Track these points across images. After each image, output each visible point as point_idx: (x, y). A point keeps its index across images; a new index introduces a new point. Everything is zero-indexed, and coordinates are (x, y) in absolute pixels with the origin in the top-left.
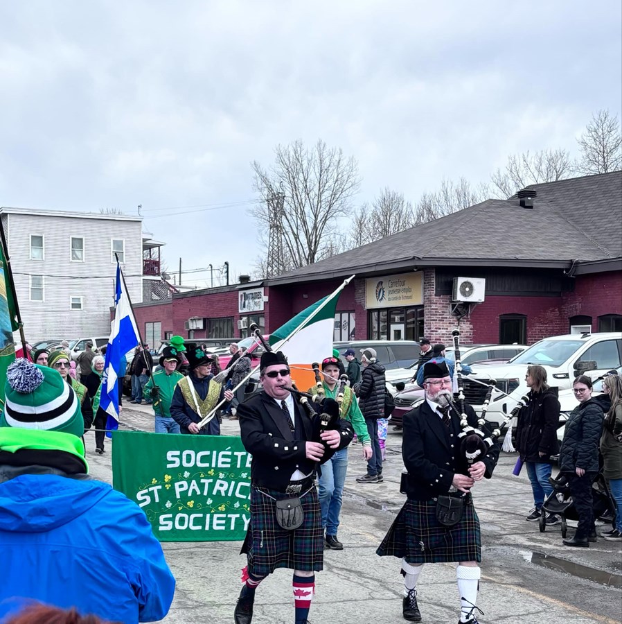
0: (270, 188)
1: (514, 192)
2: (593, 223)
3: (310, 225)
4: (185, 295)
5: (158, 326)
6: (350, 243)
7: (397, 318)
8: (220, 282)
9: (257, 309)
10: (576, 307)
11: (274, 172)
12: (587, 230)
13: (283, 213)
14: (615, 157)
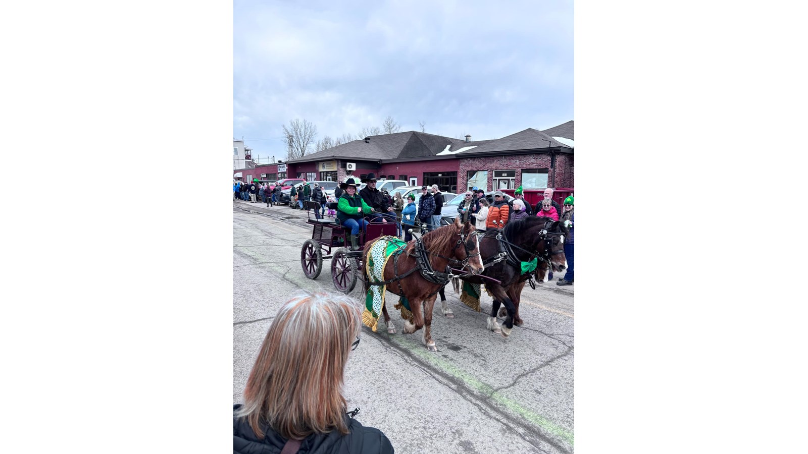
0: (288, 133)
1: (364, 138)
2: (386, 148)
4: (259, 166)
5: (251, 176)
6: (315, 151)
7: (329, 175)
8: (271, 162)
9: (284, 171)
10: (382, 173)
11: (290, 128)
12: (384, 150)
13: (293, 141)
14: (393, 129)
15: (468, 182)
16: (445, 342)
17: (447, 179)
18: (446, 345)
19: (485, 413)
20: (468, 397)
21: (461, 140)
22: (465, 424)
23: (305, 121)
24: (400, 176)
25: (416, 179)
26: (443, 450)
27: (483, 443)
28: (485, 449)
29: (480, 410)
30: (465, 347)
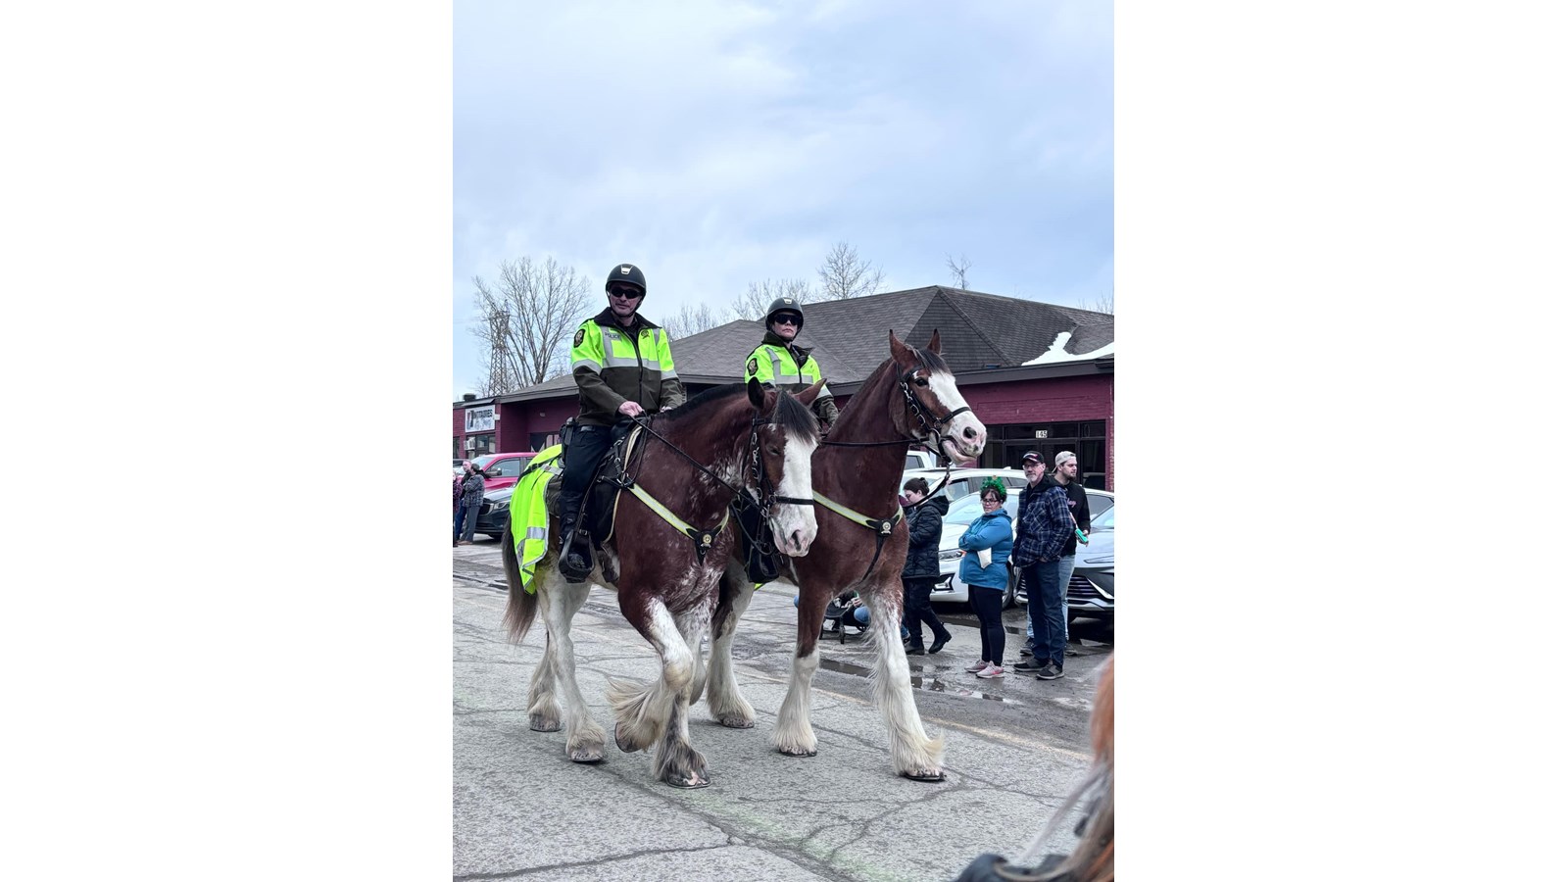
0: (493, 305)
3: (538, 346)
9: (487, 428)
13: (508, 333)
14: (856, 287)
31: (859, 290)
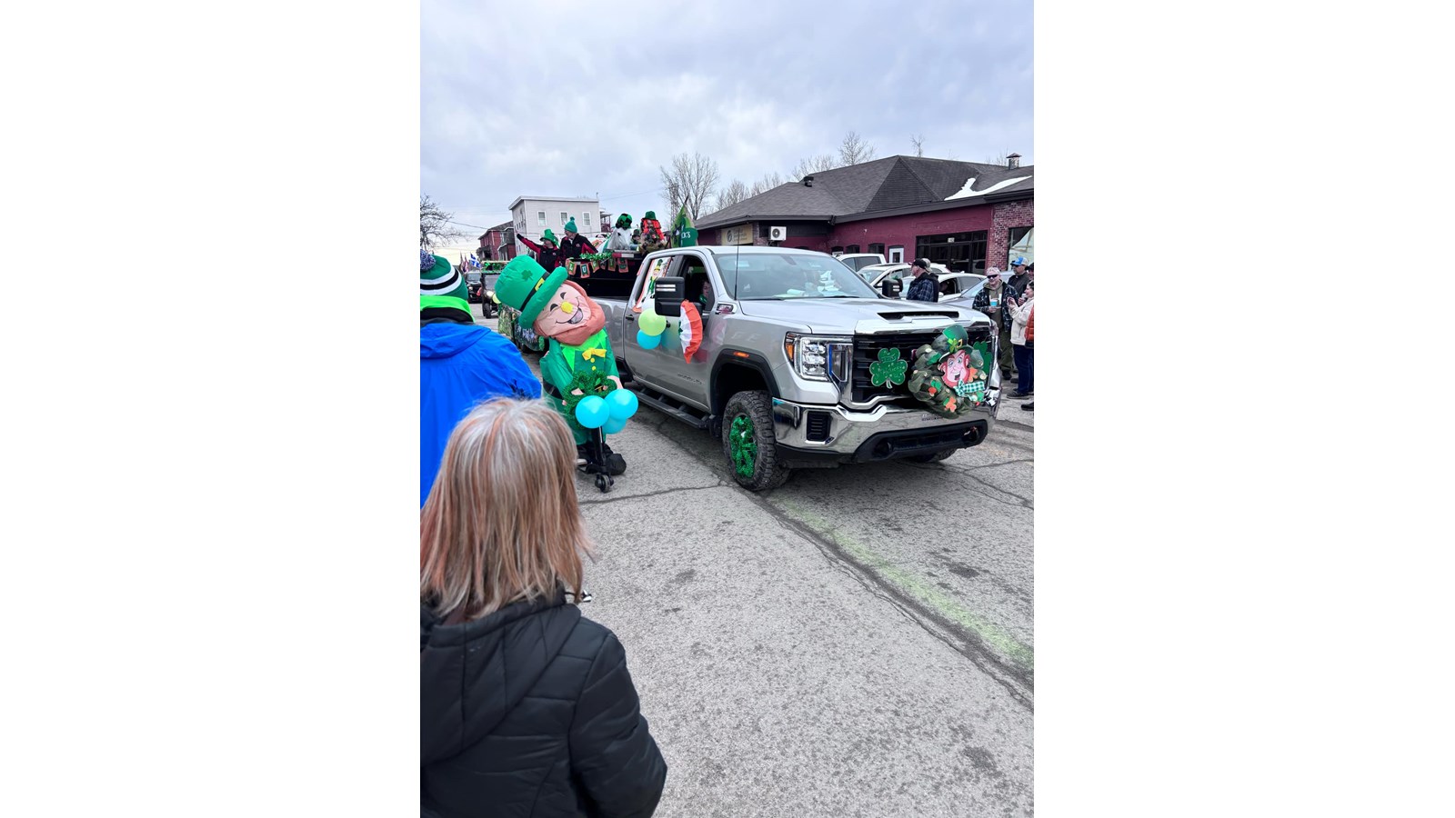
0: (670, 181)
1: (803, 176)
2: (844, 194)
3: (693, 201)
6: (716, 209)
10: (835, 242)
11: (672, 172)
12: (840, 198)
13: (678, 194)
14: (859, 157)
15: (1011, 251)
16: (946, 558)
17: (966, 248)
18: (947, 564)
19: (1021, 702)
20: (988, 666)
21: (999, 166)
22: (978, 716)
23: (697, 156)
24: (870, 246)
25: (901, 251)
26: (930, 759)
27: (1013, 756)
28: (1017, 768)
29: (1012, 695)
30: (986, 571)
31: (861, 160)
